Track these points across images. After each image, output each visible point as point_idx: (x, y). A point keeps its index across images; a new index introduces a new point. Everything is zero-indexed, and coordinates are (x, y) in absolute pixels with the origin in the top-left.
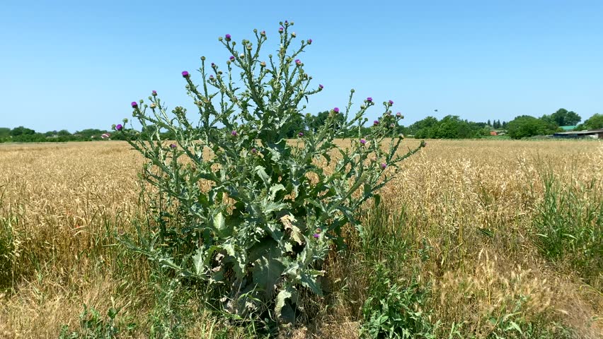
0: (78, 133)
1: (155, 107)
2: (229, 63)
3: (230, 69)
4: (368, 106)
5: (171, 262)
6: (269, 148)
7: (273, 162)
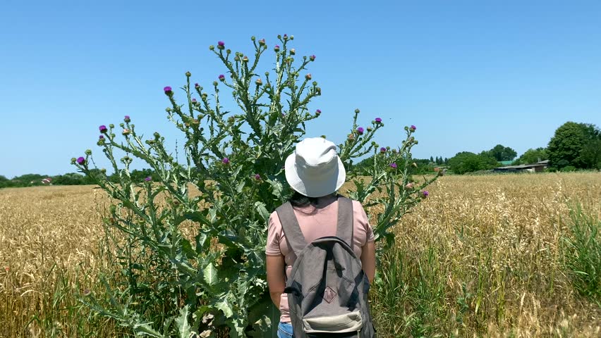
0: (16, 178)
1: (128, 134)
2: (216, 84)
3: (217, 91)
4: (377, 127)
5: (149, 328)
6: (269, 181)
7: (275, 197)
